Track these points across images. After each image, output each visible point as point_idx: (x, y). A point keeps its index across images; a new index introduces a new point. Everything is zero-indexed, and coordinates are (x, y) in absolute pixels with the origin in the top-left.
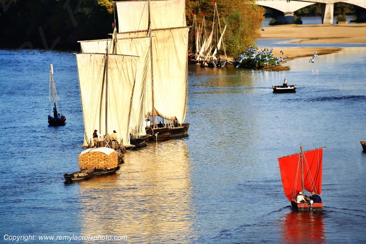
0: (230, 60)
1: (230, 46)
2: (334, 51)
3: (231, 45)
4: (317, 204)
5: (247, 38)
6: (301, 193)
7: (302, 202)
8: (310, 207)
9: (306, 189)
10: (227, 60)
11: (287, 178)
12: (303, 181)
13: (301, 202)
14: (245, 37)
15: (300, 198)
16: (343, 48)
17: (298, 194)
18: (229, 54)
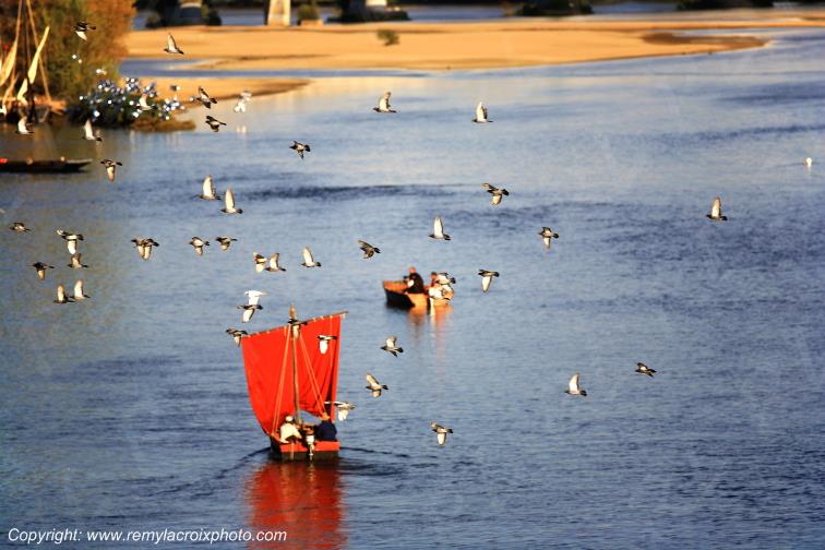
0: (57, 105)
1: (58, 75)
2: (293, 86)
3: (61, 72)
4: (326, 445)
5: (97, 55)
6: (289, 419)
7: (292, 439)
8: (309, 452)
9: (306, 409)
10: (50, 107)
11: (260, 383)
12: (297, 392)
13: (287, 439)
14: (93, 53)
15: (289, 430)
16: (312, 79)
17: (284, 422)
18: (55, 92)
